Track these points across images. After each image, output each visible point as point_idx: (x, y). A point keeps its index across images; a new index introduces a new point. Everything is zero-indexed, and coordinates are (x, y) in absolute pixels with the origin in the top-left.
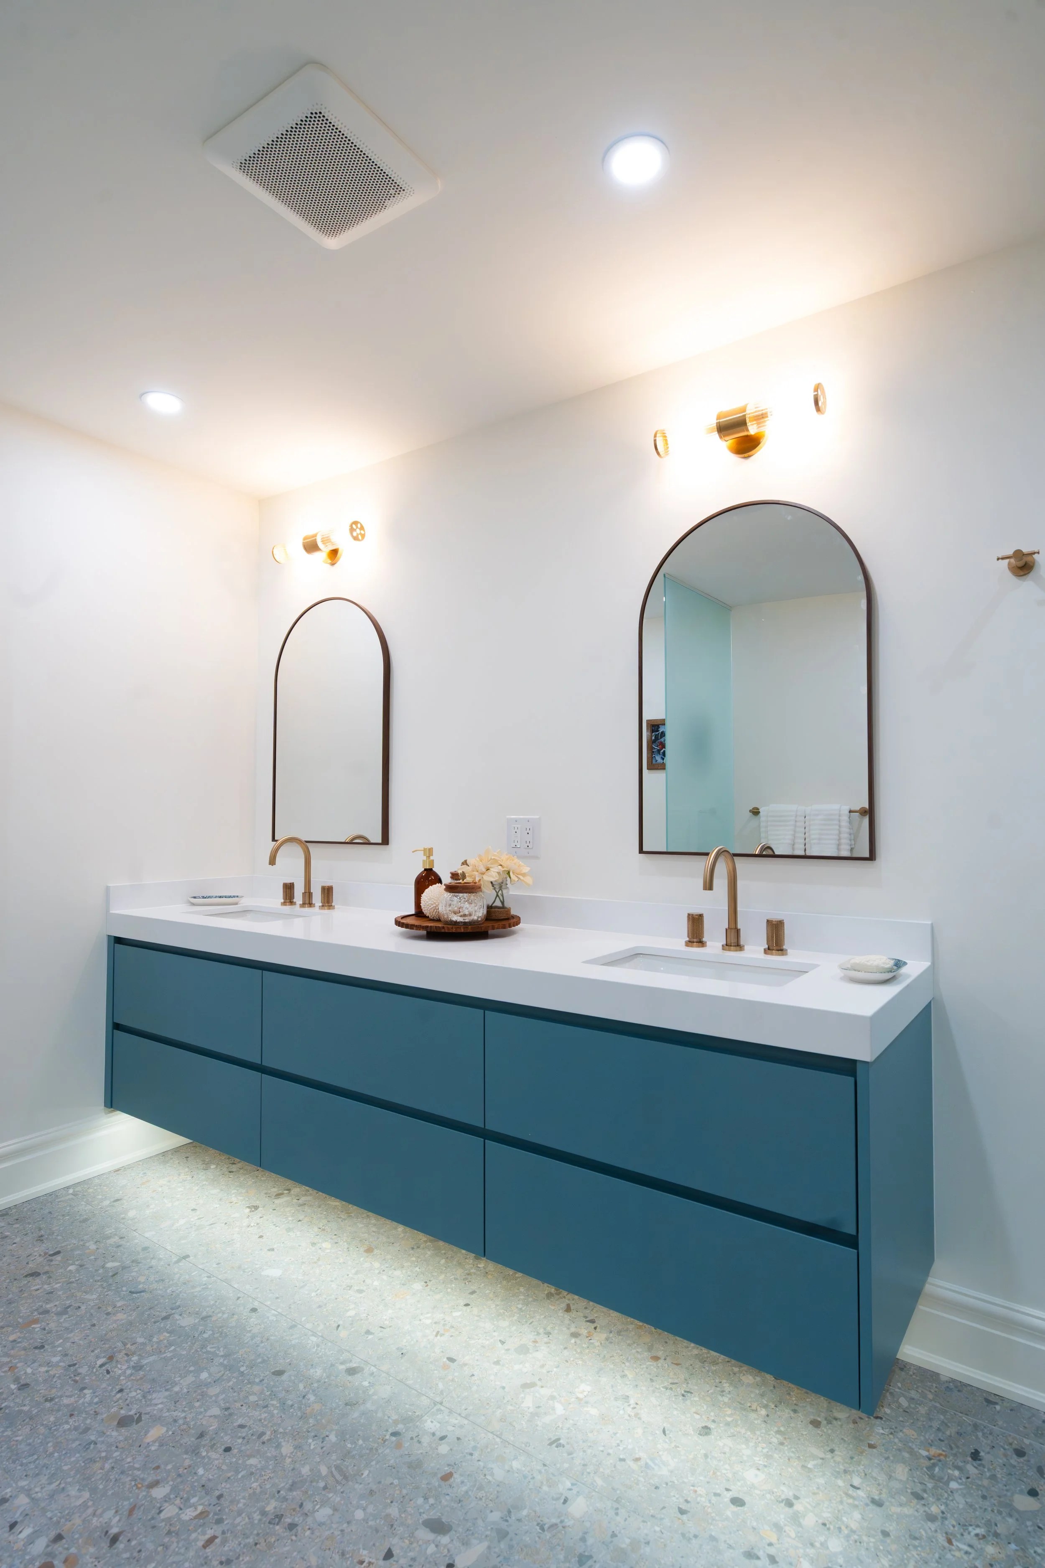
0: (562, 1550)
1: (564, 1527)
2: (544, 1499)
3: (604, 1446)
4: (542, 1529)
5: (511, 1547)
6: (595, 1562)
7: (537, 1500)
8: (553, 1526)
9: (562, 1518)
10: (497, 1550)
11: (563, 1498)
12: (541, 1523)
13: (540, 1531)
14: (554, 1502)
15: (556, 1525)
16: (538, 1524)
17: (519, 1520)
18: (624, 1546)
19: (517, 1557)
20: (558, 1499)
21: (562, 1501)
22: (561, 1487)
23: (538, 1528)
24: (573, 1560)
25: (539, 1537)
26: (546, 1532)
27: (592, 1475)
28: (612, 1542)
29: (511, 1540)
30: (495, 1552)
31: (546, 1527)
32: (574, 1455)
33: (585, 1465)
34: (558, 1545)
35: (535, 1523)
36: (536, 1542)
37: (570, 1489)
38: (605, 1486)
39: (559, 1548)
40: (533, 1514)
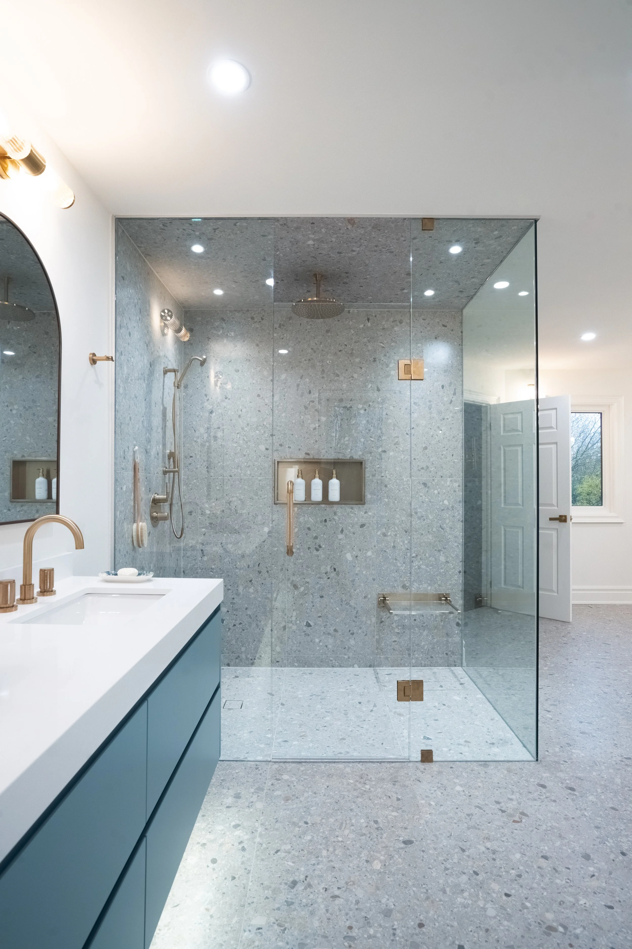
0: (291, 914)
1: (277, 920)
2: (265, 940)
3: (205, 930)
4: (285, 929)
5: (306, 937)
6: (287, 898)
7: (268, 943)
8: (279, 925)
9: (272, 924)
10: (313, 942)
11: (258, 931)
12: (281, 932)
13: (287, 930)
14: (264, 933)
15: (278, 925)
16: (284, 933)
17: (287, 943)
18: (270, 892)
19: (310, 931)
20: (260, 933)
21: (260, 930)
22: (251, 936)
23: (286, 932)
24: (293, 907)
25: (291, 928)
26: (286, 926)
27: (232, 926)
28: (271, 897)
29: (302, 939)
30: (315, 942)
31: (282, 928)
32: (221, 942)
33: (227, 933)
34: (289, 917)
35: (284, 935)
36: (295, 928)
37: (250, 931)
38: (236, 916)
39: (291, 916)
40: (279, 939)
